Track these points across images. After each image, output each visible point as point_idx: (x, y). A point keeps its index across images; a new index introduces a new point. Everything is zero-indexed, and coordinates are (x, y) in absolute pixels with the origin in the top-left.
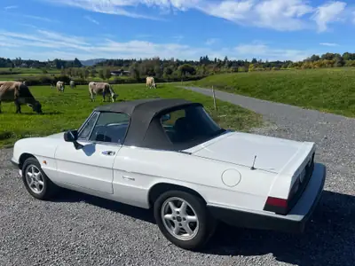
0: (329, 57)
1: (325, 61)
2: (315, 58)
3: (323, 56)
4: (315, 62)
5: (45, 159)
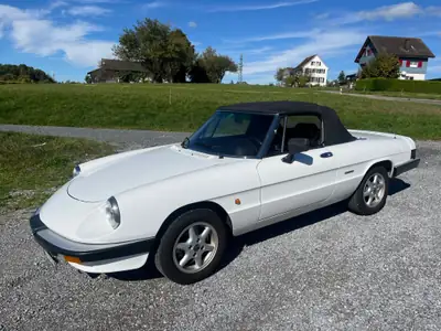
5: (237, 197)
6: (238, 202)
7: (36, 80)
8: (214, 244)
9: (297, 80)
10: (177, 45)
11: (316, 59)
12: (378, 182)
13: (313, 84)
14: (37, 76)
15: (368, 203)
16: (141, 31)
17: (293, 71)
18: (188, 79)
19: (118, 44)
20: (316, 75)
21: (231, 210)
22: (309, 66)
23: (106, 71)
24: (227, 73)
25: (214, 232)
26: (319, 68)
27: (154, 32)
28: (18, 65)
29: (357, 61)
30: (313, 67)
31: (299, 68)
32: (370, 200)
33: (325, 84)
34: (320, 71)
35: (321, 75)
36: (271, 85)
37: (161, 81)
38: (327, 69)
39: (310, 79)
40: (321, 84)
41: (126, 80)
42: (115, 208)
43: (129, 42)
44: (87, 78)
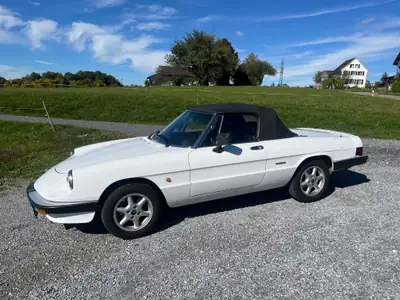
0: (51, 76)
1: (47, 80)
2: (35, 77)
3: (44, 74)
4: (37, 81)
5: (168, 176)
6: (169, 180)
7: (108, 84)
8: (150, 212)
9: (334, 81)
10: (220, 53)
11: (355, 62)
12: (317, 174)
13: (351, 85)
14: (109, 81)
15: (307, 192)
16: (189, 41)
17: (331, 74)
18: (231, 82)
19: (170, 53)
20: (355, 77)
21: (163, 186)
22: (347, 68)
23: (162, 76)
24: (266, 76)
25: (150, 202)
26: (358, 70)
27: (200, 42)
28: (94, 71)
29: (395, 63)
30: (352, 70)
31: (338, 71)
32: (308, 189)
33: (364, 85)
34: (359, 73)
35: (360, 77)
36: (311, 87)
37: (207, 85)
38: (366, 71)
39: (348, 81)
40: (360, 86)
41: (178, 84)
42: (70, 178)
43: (179, 51)
44: (146, 82)
